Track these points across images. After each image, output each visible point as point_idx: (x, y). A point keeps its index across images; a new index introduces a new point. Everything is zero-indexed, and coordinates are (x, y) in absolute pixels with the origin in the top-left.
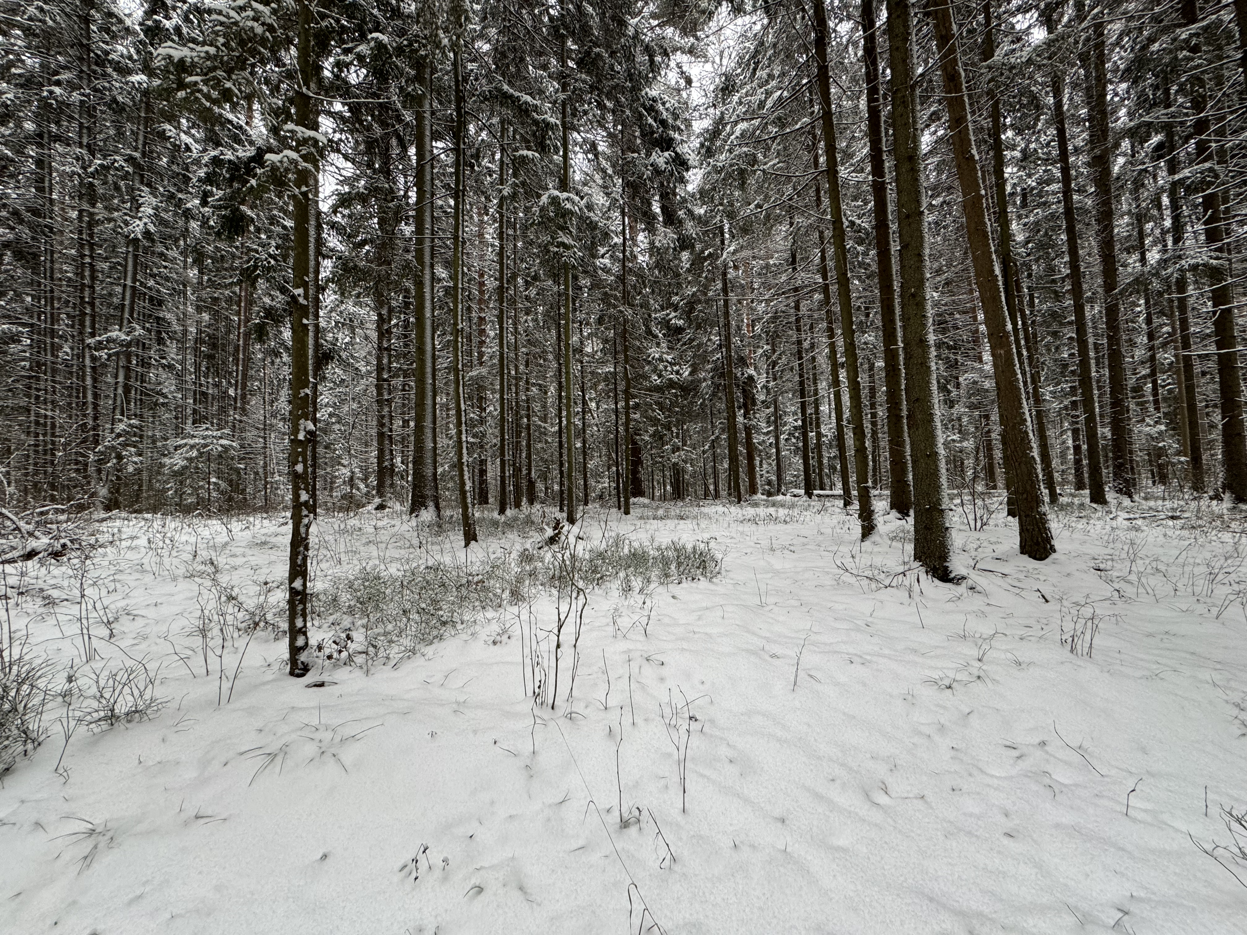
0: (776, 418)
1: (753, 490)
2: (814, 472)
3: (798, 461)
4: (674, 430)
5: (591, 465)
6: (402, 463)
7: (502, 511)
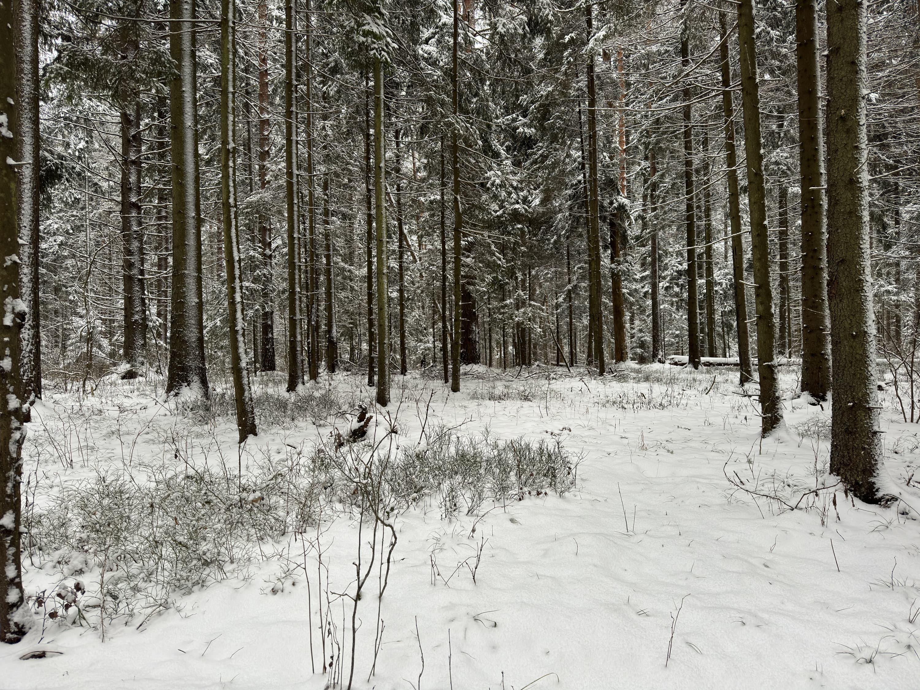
0: (654, 261)
1: (620, 356)
2: (702, 332)
3: (682, 317)
4: (519, 275)
5: (410, 320)
6: (159, 315)
7: (292, 387)
